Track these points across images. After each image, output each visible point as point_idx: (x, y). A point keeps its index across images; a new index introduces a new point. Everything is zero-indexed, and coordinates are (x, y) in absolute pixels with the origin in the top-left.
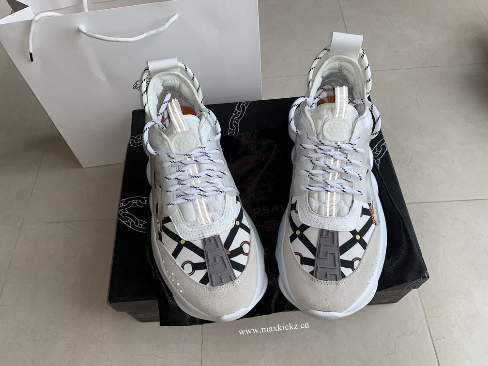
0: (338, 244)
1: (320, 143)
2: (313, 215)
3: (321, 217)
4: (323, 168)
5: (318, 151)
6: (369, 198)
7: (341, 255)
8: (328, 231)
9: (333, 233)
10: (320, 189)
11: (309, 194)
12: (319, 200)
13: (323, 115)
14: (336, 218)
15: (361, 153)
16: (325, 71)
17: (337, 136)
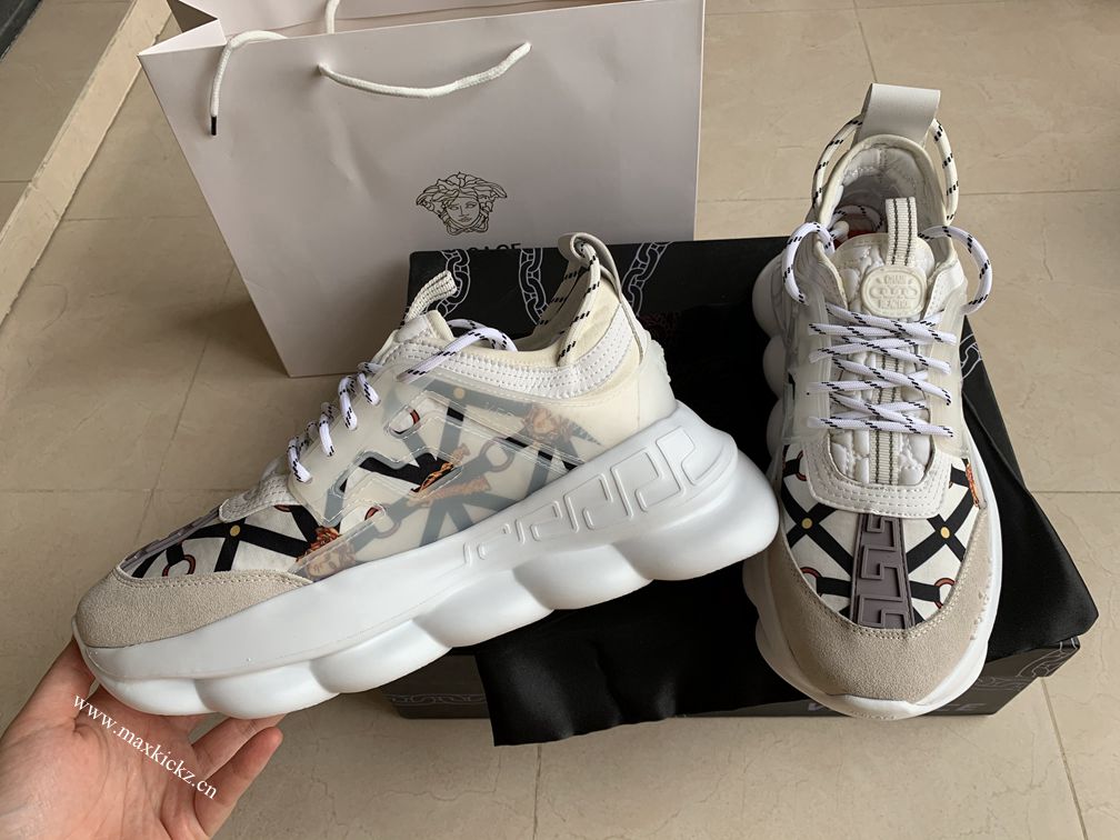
0: (902, 546)
1: (857, 321)
2: (843, 483)
3: (862, 486)
4: (864, 378)
5: (851, 339)
6: (964, 447)
7: (910, 572)
8: (879, 519)
9: (891, 523)
10: (858, 424)
11: (832, 436)
12: (856, 449)
13: (862, 259)
14: (896, 488)
15: (948, 343)
16: (850, 170)
17: (894, 304)
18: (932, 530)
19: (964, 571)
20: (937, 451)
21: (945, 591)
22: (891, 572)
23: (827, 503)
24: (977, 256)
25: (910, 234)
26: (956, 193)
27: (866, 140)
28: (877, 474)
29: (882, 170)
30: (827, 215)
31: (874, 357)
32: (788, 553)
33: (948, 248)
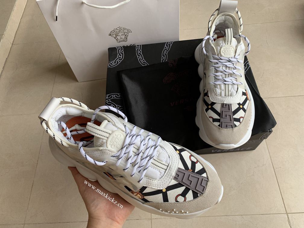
0: (232, 110)
1: (220, 59)
2: (218, 97)
3: (222, 97)
4: (222, 72)
5: (218, 63)
6: (245, 87)
7: (233, 116)
8: (226, 104)
9: (229, 105)
10: (221, 83)
11: (215, 86)
12: (220, 89)
13: (220, 44)
14: (230, 97)
15: (241, 63)
16: (217, 22)
17: (228, 54)
18: (238, 106)
19: (246, 115)
20: (239, 88)
21: (241, 119)
22: (229, 116)
23: (214, 102)
24: (247, 41)
25: (231, 37)
26: (242, 26)
27: (220, 14)
28: (225, 94)
29: (225, 21)
30: (212, 33)
31: (224, 67)
32: (206, 114)
33: (240, 40)
